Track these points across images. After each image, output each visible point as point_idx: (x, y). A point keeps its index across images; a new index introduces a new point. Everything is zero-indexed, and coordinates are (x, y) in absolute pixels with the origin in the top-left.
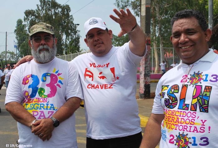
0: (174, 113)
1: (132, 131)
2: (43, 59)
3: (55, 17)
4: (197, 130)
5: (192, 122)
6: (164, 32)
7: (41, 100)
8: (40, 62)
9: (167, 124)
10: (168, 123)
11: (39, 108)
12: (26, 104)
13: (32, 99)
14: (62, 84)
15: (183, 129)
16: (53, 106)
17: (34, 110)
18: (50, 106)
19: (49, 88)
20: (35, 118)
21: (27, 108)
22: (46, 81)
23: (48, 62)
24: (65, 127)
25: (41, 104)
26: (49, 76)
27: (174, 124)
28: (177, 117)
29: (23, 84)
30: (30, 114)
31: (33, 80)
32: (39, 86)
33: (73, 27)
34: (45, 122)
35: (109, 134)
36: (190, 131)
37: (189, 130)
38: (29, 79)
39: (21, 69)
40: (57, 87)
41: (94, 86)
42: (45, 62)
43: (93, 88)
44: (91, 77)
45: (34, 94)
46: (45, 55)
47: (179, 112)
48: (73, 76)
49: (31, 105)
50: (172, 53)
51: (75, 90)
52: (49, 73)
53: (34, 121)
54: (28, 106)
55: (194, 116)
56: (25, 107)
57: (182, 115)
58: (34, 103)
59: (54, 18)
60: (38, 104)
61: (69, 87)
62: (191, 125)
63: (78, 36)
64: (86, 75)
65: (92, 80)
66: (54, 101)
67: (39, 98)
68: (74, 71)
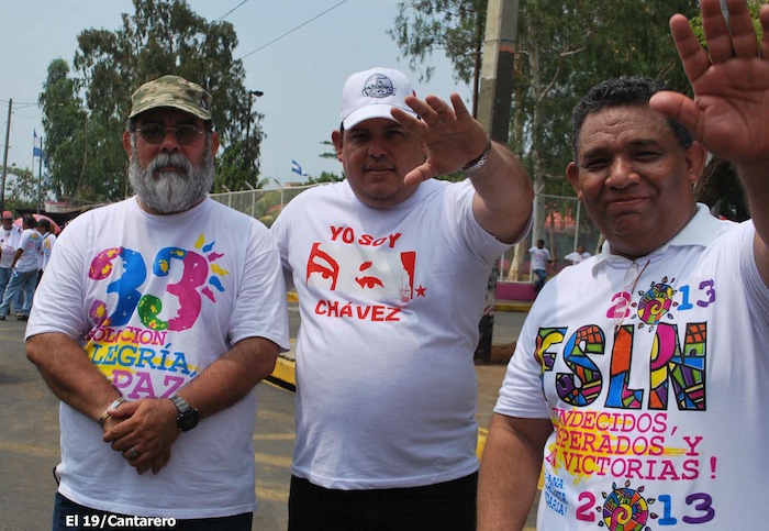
0: (594, 421)
1: (448, 467)
2: (163, 200)
3: (183, 61)
4: (673, 472)
5: (654, 445)
6: (551, 143)
7: (147, 337)
8: (153, 208)
9: (569, 457)
10: (572, 455)
11: (136, 362)
12: (95, 346)
13: (117, 329)
14: (222, 289)
15: (626, 473)
16: (184, 359)
17: (117, 366)
18: (172, 358)
19: (176, 299)
20: (121, 395)
21: (97, 359)
22: (167, 273)
23: (180, 212)
24: (217, 435)
25: (143, 350)
26: (180, 258)
27: (594, 459)
28: (604, 433)
29: (90, 275)
30: (104, 377)
31: (124, 266)
32: (145, 289)
33: (240, 101)
34: (149, 410)
35: (370, 475)
36: (650, 477)
37: (647, 475)
38: (113, 262)
39: (91, 227)
40: (204, 298)
41: (335, 308)
42: (170, 209)
43: (333, 312)
44: (330, 278)
45: (125, 314)
46: (173, 188)
47: (609, 415)
48: (261, 268)
49: (110, 348)
50: (573, 216)
51: (260, 315)
52: (180, 250)
53: (116, 403)
54: (102, 353)
55: (660, 427)
56: (92, 355)
57: (619, 427)
58: (120, 343)
59: (178, 63)
60: (135, 350)
61: (245, 301)
62: (653, 458)
63: (255, 133)
64: (312, 267)
65: (333, 288)
66: (188, 344)
67: (138, 330)
68: (265, 251)
